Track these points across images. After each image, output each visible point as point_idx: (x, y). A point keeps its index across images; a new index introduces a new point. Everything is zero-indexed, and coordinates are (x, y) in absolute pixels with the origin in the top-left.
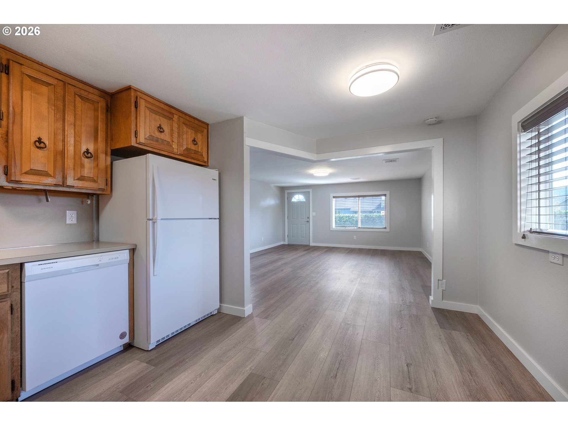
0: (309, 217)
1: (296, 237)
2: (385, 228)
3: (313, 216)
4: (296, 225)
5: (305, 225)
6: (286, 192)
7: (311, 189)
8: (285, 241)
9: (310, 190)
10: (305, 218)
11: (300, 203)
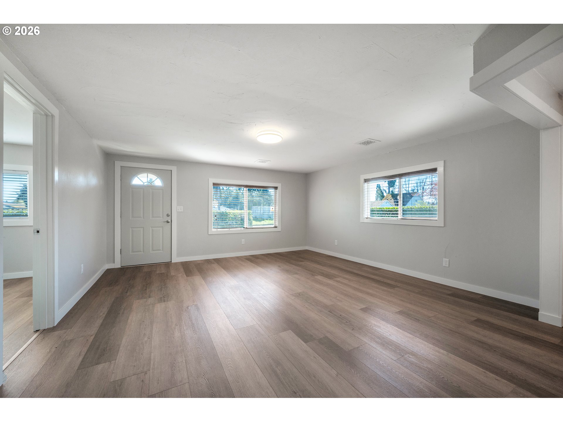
0: (170, 214)
1: (142, 250)
2: (276, 227)
3: (177, 212)
4: (142, 229)
5: (161, 229)
6: (118, 164)
7: (176, 167)
8: (114, 263)
9: (174, 169)
10: (161, 216)
11: (150, 188)
